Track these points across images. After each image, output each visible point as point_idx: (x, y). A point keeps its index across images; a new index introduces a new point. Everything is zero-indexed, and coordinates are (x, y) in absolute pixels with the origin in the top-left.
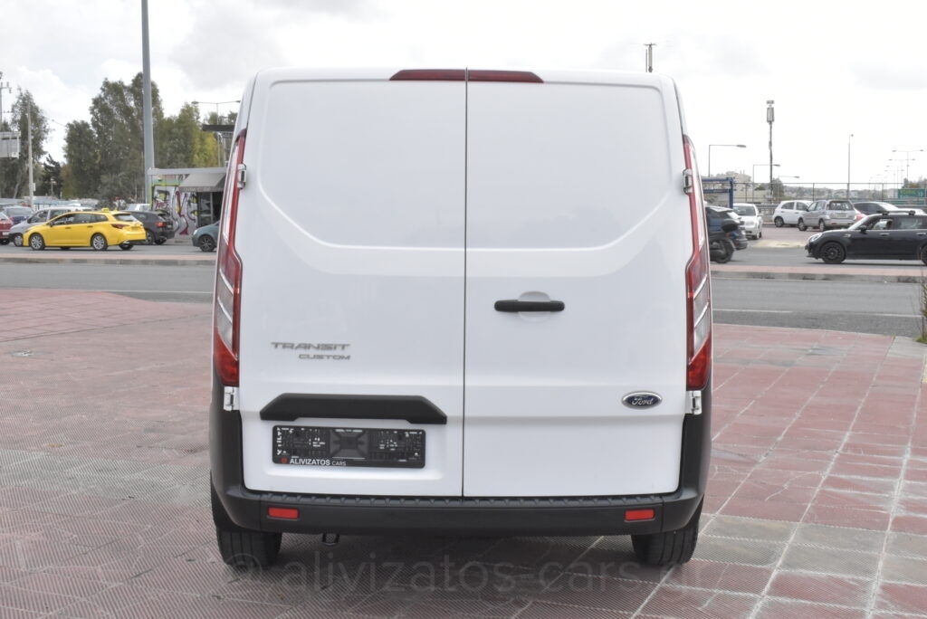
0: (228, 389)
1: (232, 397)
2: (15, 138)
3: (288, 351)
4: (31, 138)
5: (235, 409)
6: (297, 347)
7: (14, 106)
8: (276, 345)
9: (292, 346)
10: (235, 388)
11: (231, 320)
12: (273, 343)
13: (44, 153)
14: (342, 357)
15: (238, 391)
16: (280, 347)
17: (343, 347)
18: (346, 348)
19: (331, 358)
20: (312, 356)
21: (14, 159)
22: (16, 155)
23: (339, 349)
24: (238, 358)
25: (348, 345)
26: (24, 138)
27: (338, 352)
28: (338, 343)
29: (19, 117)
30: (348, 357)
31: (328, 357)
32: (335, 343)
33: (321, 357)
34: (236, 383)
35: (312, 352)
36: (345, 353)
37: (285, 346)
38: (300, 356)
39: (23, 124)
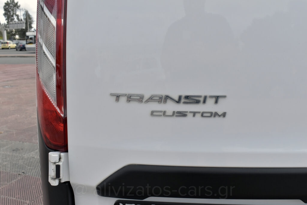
0: (53, 156)
1: (58, 168)
2: (23, 23)
3: (134, 105)
4: (28, 23)
5: (63, 181)
6: (147, 101)
7: (24, 15)
8: (118, 97)
9: (140, 99)
10: (62, 154)
11: (53, 62)
12: (112, 95)
13: (33, 28)
14: (216, 114)
15: (67, 157)
16: (123, 100)
17: (217, 99)
18: (220, 100)
19: (198, 116)
20: (169, 113)
21: (24, 29)
22: (24, 28)
23: (210, 102)
24: (65, 114)
25: (224, 97)
26: (26, 23)
27: (210, 106)
28: (208, 94)
29: (25, 18)
30: (224, 115)
31: (194, 114)
32: (203, 94)
33: (183, 114)
34: (63, 147)
35: (170, 107)
36: (219, 109)
37: (130, 98)
38: (152, 113)
39: (26, 19)
